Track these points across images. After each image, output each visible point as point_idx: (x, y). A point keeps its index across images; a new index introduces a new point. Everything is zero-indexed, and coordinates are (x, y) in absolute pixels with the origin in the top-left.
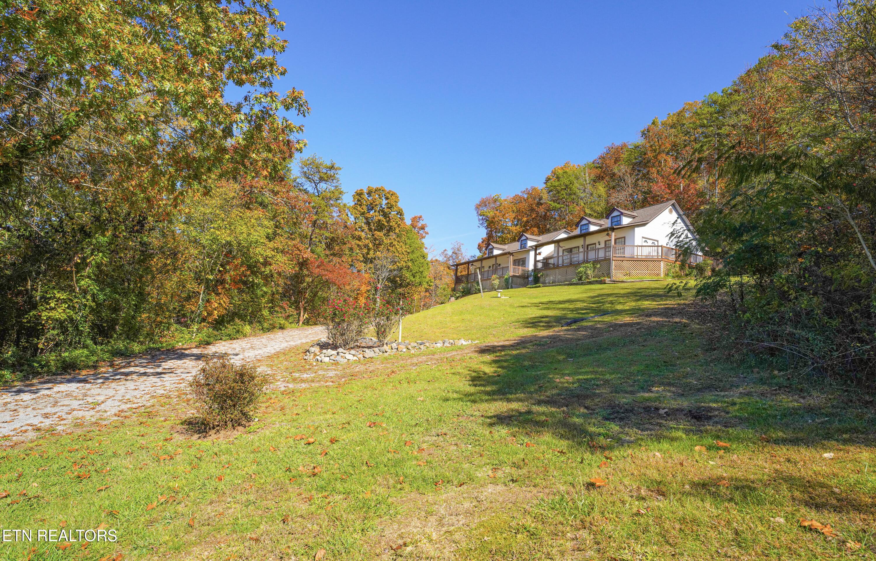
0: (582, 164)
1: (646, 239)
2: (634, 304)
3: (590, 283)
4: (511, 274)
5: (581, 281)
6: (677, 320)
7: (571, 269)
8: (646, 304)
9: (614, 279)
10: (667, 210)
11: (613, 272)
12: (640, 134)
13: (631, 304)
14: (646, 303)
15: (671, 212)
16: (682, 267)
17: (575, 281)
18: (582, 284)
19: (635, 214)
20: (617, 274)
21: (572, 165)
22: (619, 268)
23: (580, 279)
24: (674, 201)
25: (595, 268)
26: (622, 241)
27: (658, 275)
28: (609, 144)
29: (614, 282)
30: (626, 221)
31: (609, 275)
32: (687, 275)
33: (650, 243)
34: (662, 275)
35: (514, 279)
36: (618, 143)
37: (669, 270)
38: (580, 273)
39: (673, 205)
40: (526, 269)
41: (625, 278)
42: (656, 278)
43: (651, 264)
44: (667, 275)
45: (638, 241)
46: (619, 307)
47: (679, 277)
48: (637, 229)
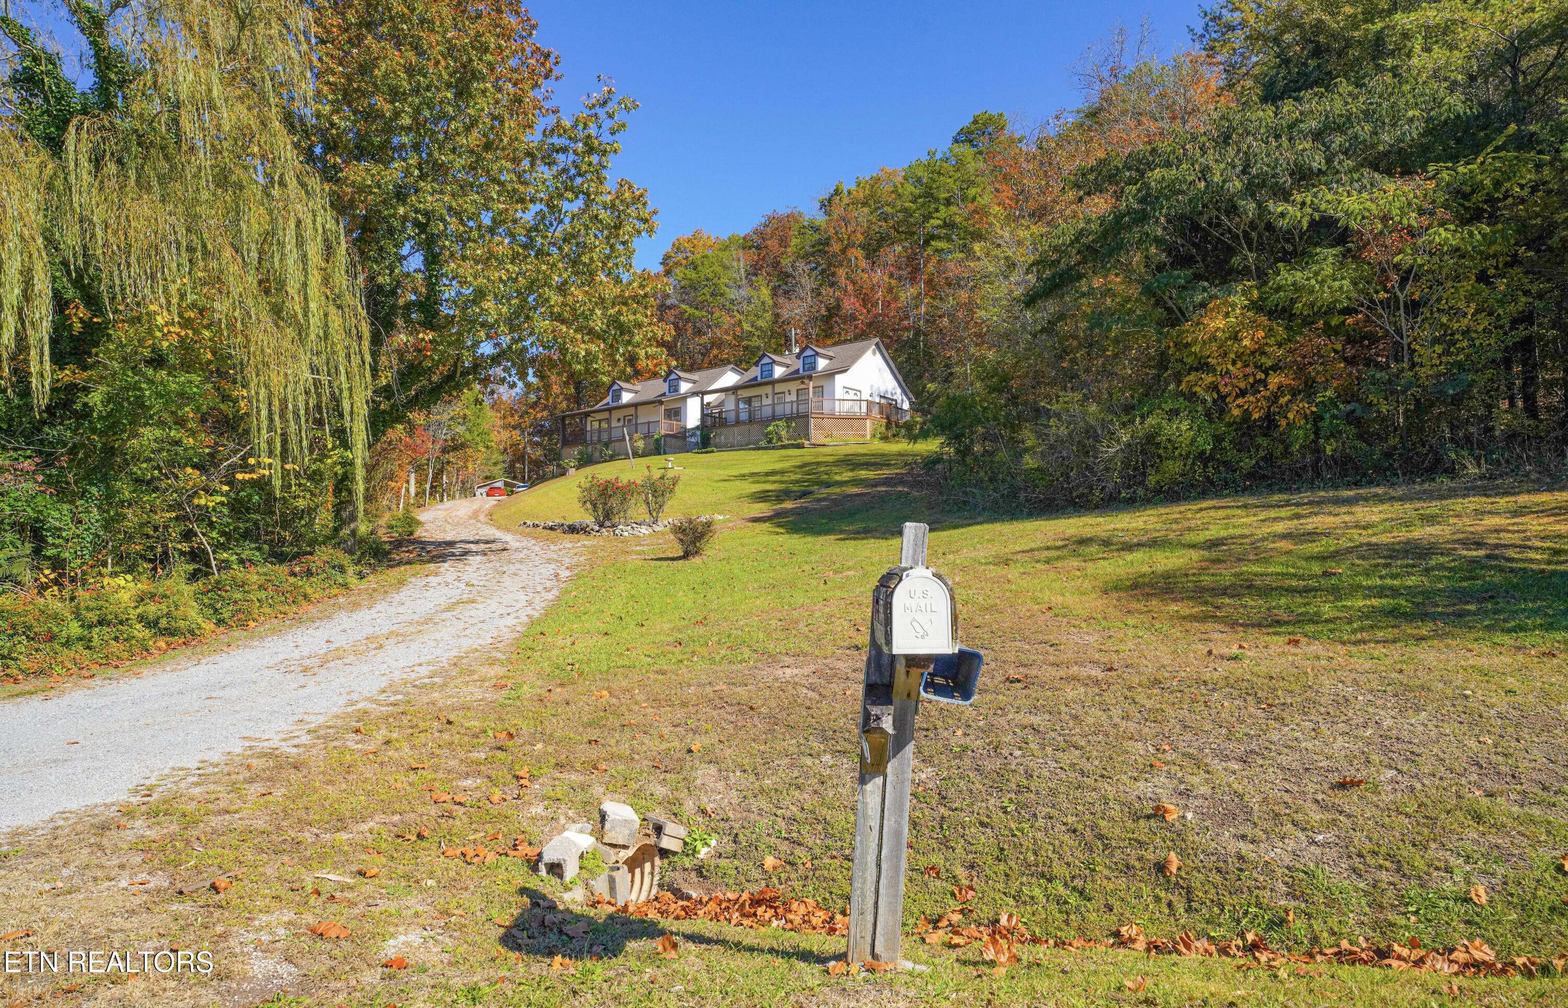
0: (724, 236)
1: (847, 389)
2: (850, 474)
3: (784, 447)
4: (663, 432)
5: (770, 445)
6: (900, 489)
7: (755, 428)
8: (863, 474)
9: (813, 441)
10: (870, 352)
11: (813, 432)
12: (818, 205)
13: (847, 476)
14: (863, 472)
15: (874, 353)
16: (888, 426)
17: (763, 443)
18: (774, 448)
19: (831, 354)
20: (816, 435)
21: (705, 237)
22: (819, 427)
23: (770, 442)
24: (877, 339)
25: (788, 427)
26: (819, 390)
27: (864, 436)
28: (770, 212)
29: (815, 445)
30: (822, 363)
31: (807, 437)
32: (894, 436)
33: (851, 396)
34: (868, 437)
35: (668, 439)
36: (783, 211)
37: (875, 430)
38: (769, 433)
39: (877, 345)
40: (682, 424)
41: (827, 441)
42: (862, 441)
43: (856, 423)
44: (874, 436)
45: (839, 393)
46: (838, 478)
47: (884, 438)
48: (837, 377)
